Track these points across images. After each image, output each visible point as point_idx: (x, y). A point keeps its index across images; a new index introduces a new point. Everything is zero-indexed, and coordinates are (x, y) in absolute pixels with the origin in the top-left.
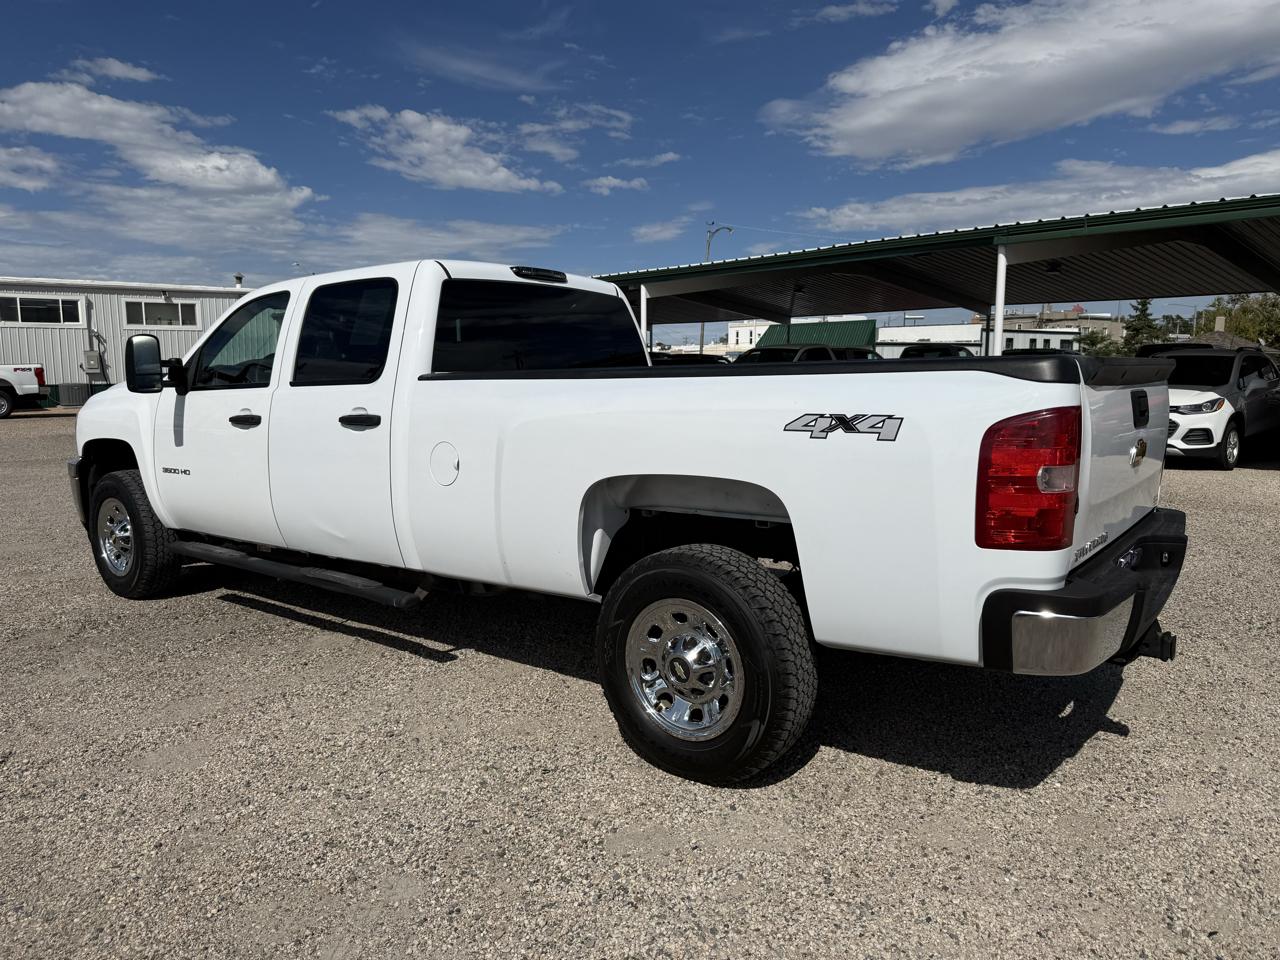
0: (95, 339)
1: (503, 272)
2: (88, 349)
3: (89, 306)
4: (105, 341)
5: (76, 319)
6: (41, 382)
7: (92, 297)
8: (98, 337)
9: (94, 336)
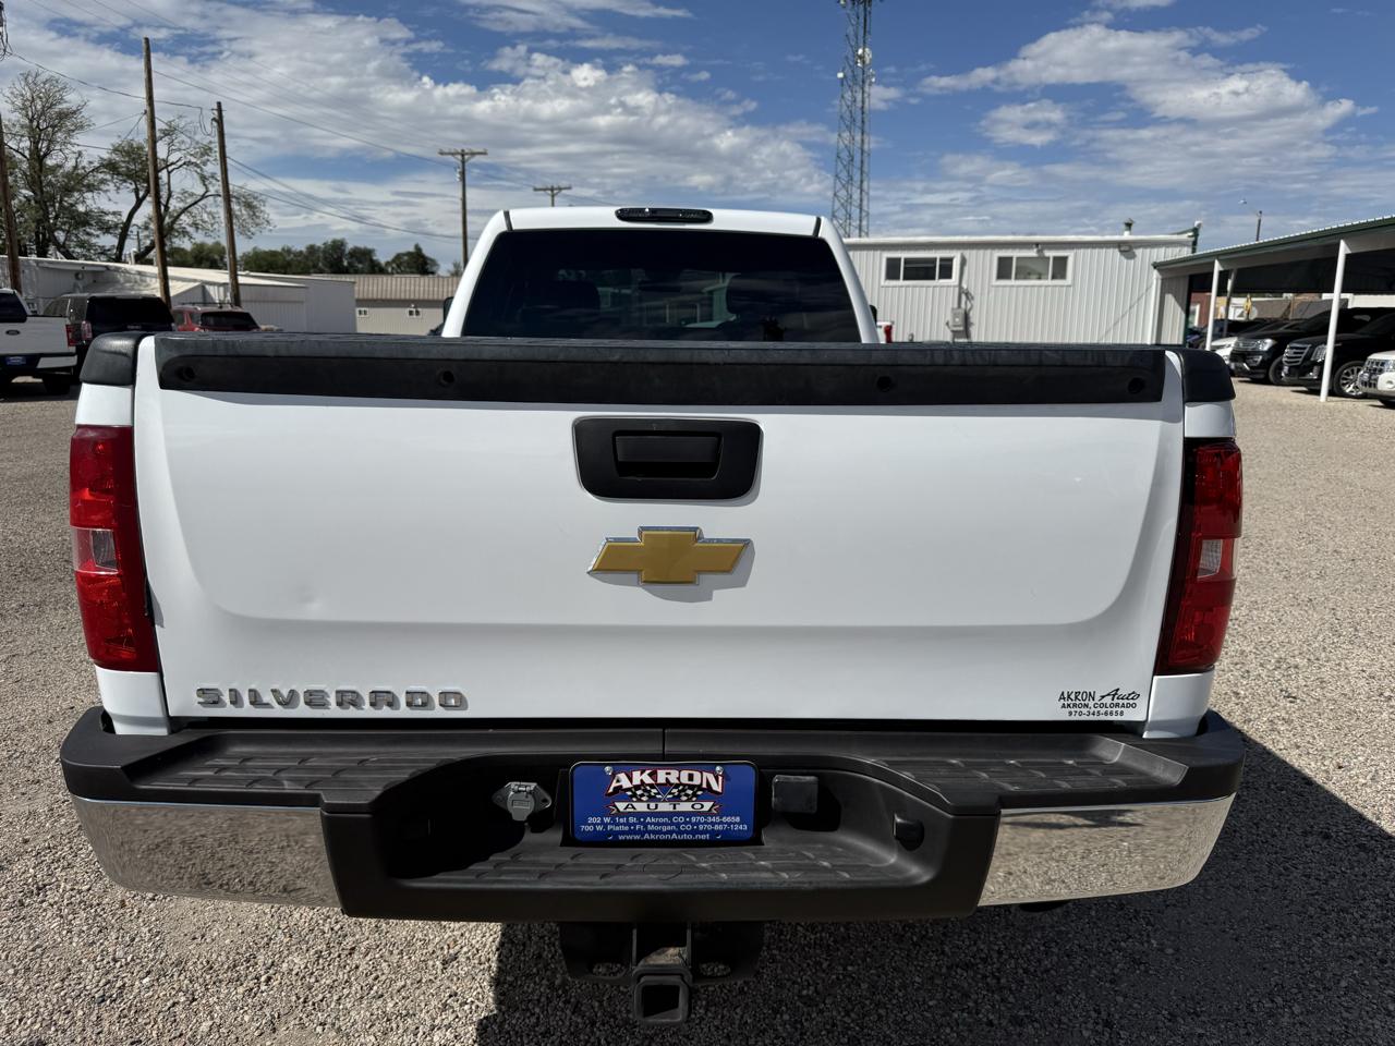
0: (964, 297)
1: (603, 217)
2: (956, 306)
3: (963, 262)
4: (973, 298)
5: (950, 277)
6: (889, 339)
7: (967, 253)
8: (967, 294)
9: (964, 293)
